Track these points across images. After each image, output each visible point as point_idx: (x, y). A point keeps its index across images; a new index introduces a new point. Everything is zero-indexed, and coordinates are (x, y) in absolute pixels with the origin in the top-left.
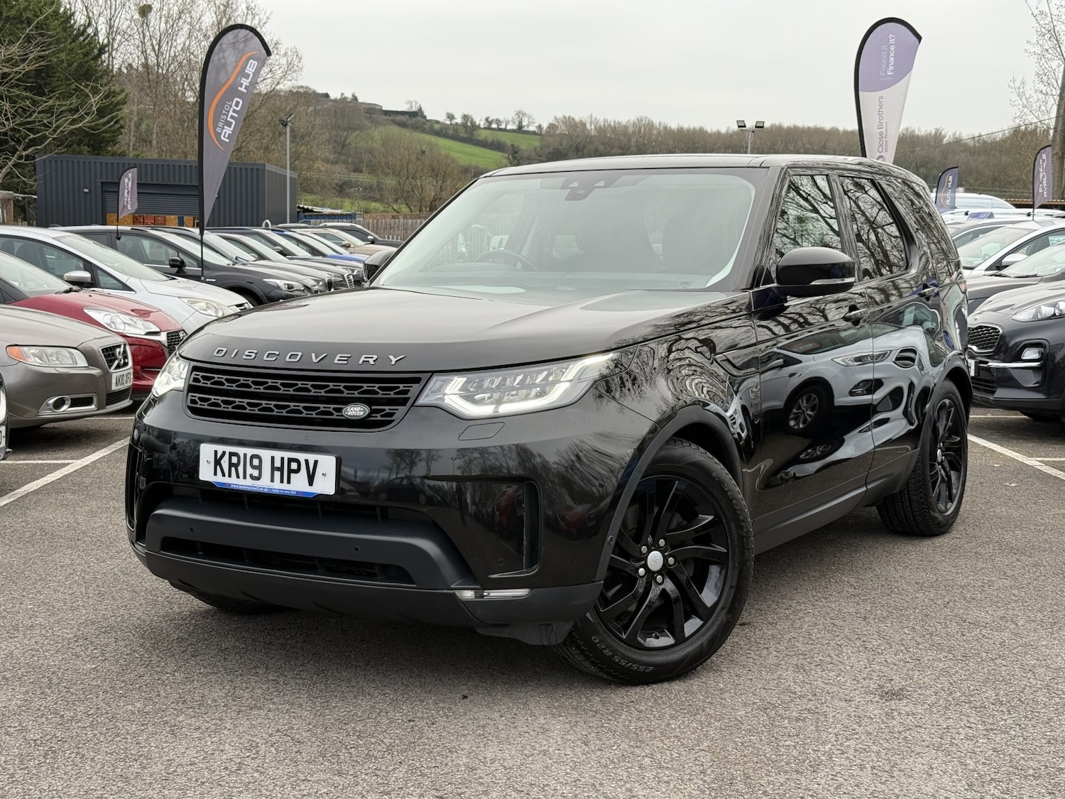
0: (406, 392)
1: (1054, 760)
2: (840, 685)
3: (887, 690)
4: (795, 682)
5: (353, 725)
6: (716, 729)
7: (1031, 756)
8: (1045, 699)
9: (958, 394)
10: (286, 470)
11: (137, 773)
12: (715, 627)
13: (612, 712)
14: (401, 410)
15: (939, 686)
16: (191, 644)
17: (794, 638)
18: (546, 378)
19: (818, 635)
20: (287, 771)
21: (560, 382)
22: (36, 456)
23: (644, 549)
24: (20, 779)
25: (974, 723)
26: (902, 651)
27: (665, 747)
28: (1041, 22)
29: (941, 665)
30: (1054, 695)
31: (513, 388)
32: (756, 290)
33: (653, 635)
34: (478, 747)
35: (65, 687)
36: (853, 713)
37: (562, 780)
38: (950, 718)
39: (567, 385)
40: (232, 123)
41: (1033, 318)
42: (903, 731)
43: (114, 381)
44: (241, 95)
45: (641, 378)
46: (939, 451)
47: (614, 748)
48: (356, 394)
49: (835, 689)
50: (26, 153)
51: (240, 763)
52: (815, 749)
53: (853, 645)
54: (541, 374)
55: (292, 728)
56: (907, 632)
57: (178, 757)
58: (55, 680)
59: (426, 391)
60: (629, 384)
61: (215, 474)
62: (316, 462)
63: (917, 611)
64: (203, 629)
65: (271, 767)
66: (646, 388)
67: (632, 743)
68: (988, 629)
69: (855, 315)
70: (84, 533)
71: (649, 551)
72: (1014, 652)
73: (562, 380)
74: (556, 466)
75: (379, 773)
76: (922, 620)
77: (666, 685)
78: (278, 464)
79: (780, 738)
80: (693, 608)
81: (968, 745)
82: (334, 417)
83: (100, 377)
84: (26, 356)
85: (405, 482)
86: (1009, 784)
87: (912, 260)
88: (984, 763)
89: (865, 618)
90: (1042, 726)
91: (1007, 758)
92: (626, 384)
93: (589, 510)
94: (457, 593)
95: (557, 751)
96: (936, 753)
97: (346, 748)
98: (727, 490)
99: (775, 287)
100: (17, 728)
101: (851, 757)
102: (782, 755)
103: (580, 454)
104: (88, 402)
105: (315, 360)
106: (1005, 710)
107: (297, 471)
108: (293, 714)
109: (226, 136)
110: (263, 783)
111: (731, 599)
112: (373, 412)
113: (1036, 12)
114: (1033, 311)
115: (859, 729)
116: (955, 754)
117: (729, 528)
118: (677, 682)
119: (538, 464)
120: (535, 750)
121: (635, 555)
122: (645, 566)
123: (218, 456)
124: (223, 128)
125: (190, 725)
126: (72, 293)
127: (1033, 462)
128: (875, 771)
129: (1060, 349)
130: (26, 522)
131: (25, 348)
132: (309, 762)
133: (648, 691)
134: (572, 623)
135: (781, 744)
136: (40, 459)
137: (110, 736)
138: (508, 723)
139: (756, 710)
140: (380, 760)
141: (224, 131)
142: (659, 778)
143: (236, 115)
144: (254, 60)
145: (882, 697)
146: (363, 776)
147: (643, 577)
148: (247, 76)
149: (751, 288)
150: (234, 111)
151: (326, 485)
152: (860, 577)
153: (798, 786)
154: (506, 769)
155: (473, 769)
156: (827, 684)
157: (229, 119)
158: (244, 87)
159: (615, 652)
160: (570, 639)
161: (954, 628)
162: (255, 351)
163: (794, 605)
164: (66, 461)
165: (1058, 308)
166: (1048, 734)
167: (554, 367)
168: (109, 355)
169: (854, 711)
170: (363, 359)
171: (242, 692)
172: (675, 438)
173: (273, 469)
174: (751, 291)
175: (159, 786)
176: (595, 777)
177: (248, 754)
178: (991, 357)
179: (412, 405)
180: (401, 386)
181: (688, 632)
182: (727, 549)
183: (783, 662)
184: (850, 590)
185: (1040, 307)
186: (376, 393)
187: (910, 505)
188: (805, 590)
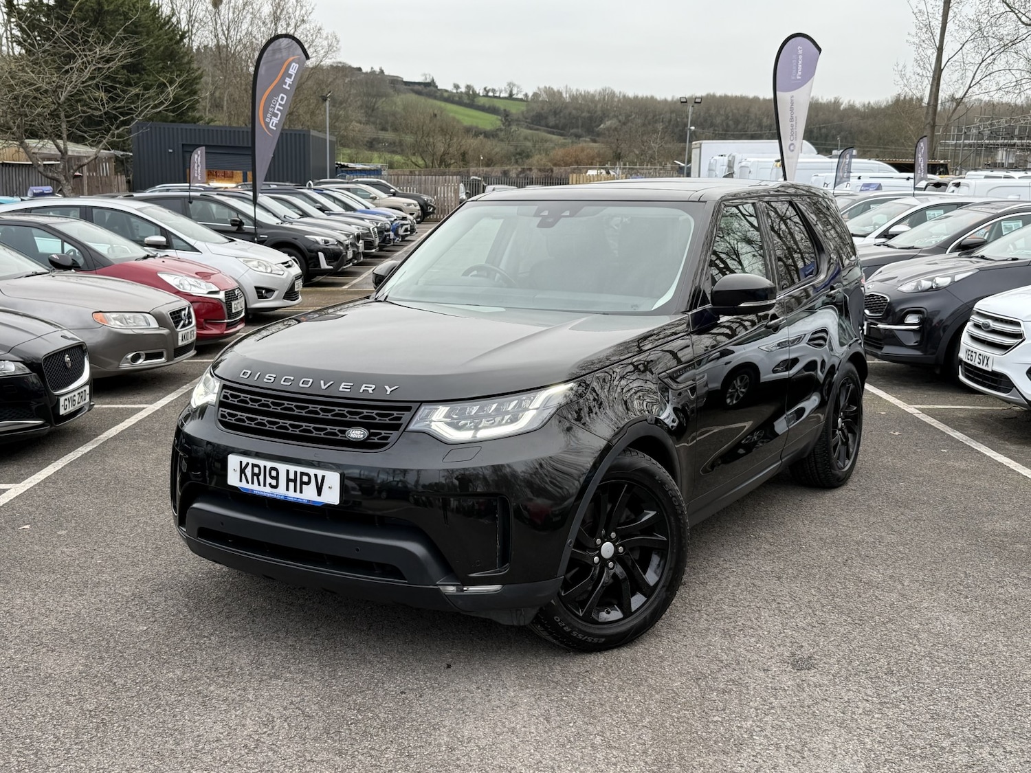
0: (399, 419)
1: (937, 738)
2: (759, 652)
3: (798, 658)
4: (722, 649)
5: (355, 697)
6: (656, 702)
7: (918, 733)
8: (928, 668)
9: (856, 372)
10: (299, 482)
11: (172, 750)
12: (656, 603)
13: (571, 683)
14: (395, 434)
15: (841, 654)
16: (226, 604)
17: (722, 599)
18: (516, 407)
19: (741, 597)
20: (296, 750)
21: (529, 410)
22: (118, 400)
23: (599, 541)
24: (74, 756)
25: (870, 696)
26: (809, 614)
27: (614, 723)
28: (920, 19)
29: (842, 629)
30: (936, 663)
31: (489, 415)
32: (695, 311)
33: (605, 610)
34: (457, 724)
35: (120, 651)
36: (770, 685)
37: (526, 762)
38: (850, 690)
39: (534, 412)
40: (278, 114)
42: (812, 705)
43: (180, 338)
44: (285, 91)
46: (840, 420)
47: (571, 725)
48: (357, 418)
49: (755, 657)
50: (118, 131)
51: (257, 740)
52: (739, 725)
53: (770, 607)
54: (512, 404)
55: (303, 700)
56: (814, 593)
57: (207, 732)
58: (112, 644)
59: (417, 418)
61: (241, 481)
62: (323, 477)
63: (822, 569)
64: (237, 587)
65: (283, 746)
67: (586, 720)
68: (880, 589)
69: (775, 323)
70: (149, 481)
71: (603, 542)
72: (902, 614)
73: (530, 407)
74: (523, 474)
75: (373, 753)
76: (826, 580)
77: (615, 652)
78: (292, 476)
79: (709, 712)
80: (639, 586)
81: (865, 721)
82: (339, 438)
83: (169, 335)
84: (108, 320)
85: (400, 485)
86: (900, 765)
87: (822, 267)
88: (879, 742)
89: (779, 578)
90: (926, 699)
91: (898, 736)
94: (441, 588)
95: (523, 729)
96: (840, 730)
97: (347, 724)
98: (667, 490)
99: (709, 308)
100: (77, 697)
101: (769, 735)
102: (711, 733)
103: (543, 462)
104: (159, 355)
105: (323, 387)
106: (895, 680)
107: (308, 483)
108: (305, 685)
109: (274, 125)
110: (275, 764)
111: (670, 577)
112: (371, 435)
113: (916, 11)
114: (915, 284)
115: (775, 703)
116: (855, 731)
117: (669, 520)
118: (625, 649)
120: (505, 727)
121: (590, 546)
122: (599, 555)
123: (243, 466)
124: (271, 119)
125: (219, 696)
126: (149, 259)
127: (911, 409)
128: (789, 752)
129: (936, 315)
130: (104, 469)
131: (108, 314)
132: (315, 739)
133: (600, 659)
134: (538, 608)
135: (710, 720)
136: (121, 403)
137: (152, 707)
138: (484, 696)
139: (690, 681)
140: (375, 738)
141: (272, 121)
142: (607, 759)
143: (281, 108)
144: (296, 63)
145: (794, 666)
146: (360, 757)
147: (597, 564)
148: (290, 76)
149: (690, 310)
150: (280, 105)
151: (332, 496)
152: (775, 532)
153: (725, 769)
154: (480, 749)
155: (453, 749)
156: (748, 651)
157: (276, 111)
158: (288, 84)
159: (573, 628)
160: (537, 620)
161: (852, 588)
162: (274, 376)
163: (721, 563)
164: (141, 406)
165: (935, 282)
166: (932, 707)
167: (524, 397)
168: (176, 317)
169: (771, 682)
170: (363, 388)
171: (265, 658)
172: (627, 449)
173: (288, 480)
174: (690, 313)
175: (189, 765)
176: (554, 759)
177: (265, 730)
178: (881, 321)
179: (404, 431)
180: (395, 413)
181: (634, 607)
182: (667, 537)
183: (712, 627)
184: (767, 547)
185: (920, 281)
186: (374, 418)
187: (816, 466)
188: (730, 546)
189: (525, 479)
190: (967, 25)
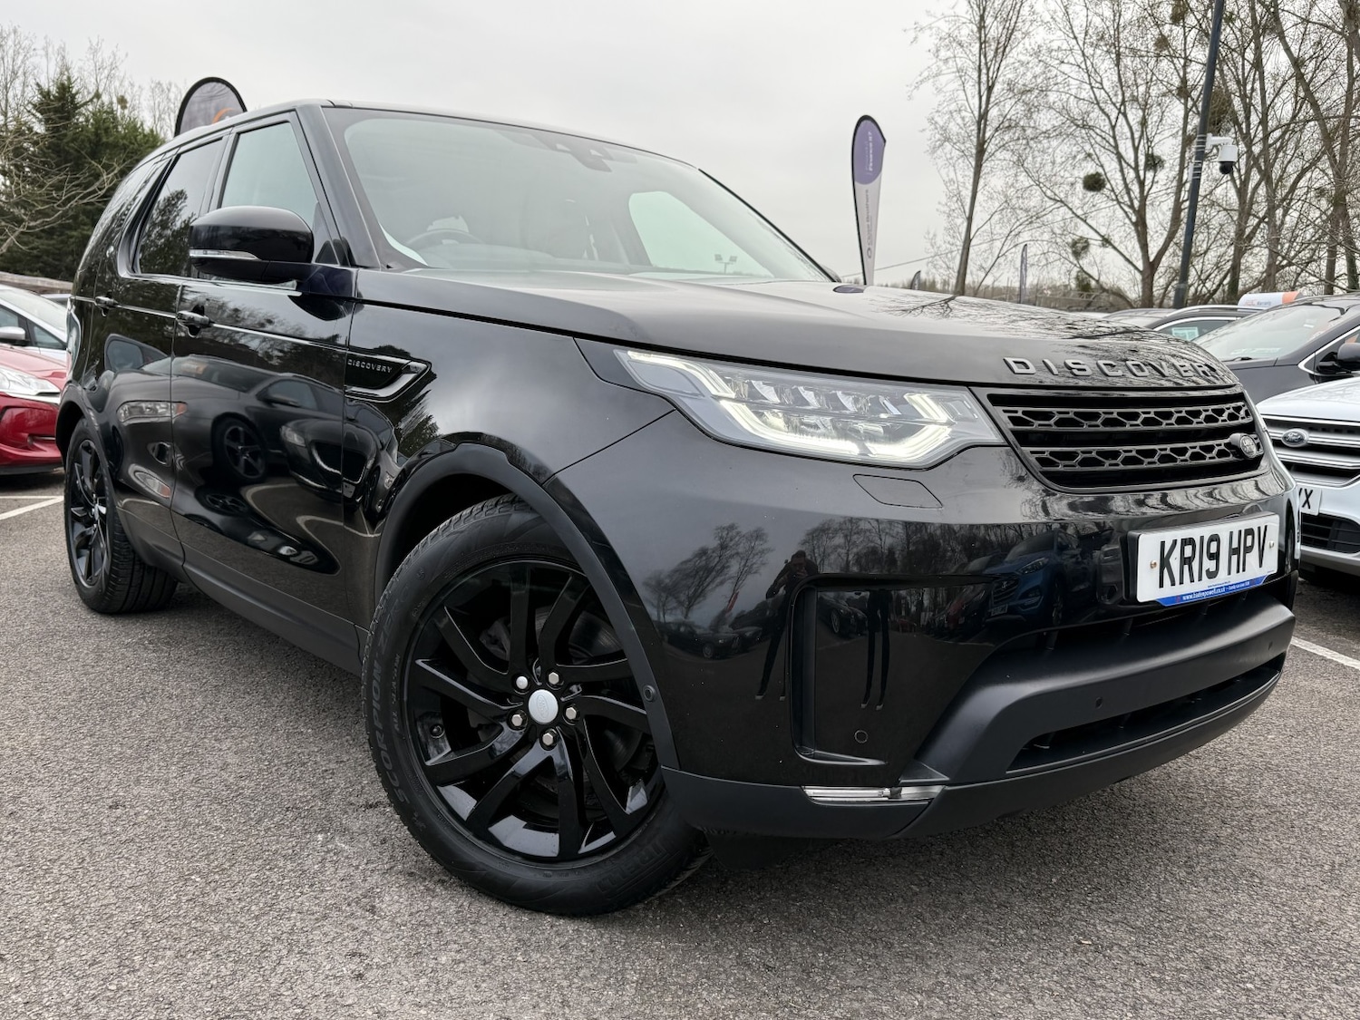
107: (1251, 548)
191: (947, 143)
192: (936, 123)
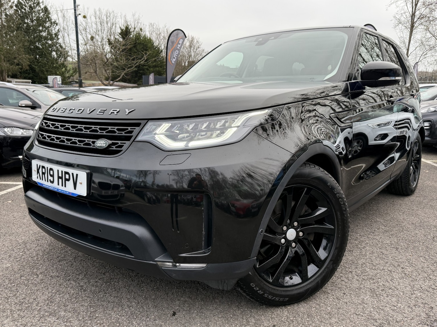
0: (131, 132)
10: (64, 178)
12: (325, 272)
14: (128, 143)
17: (364, 263)
18: (224, 125)
19: (376, 262)
21: (231, 127)
23: (285, 228)
32: (350, 82)
33: (289, 277)
39: (235, 129)
41: (427, 112)
44: (178, 50)
45: (284, 124)
48: (104, 133)
53: (398, 271)
54: (220, 122)
59: (144, 131)
60: (277, 127)
61: (38, 178)
62: (77, 175)
66: (288, 131)
69: (392, 100)
71: (288, 229)
73: (233, 125)
74: (231, 180)
78: (60, 175)
80: (313, 259)
82: (91, 147)
87: (407, 81)
89: (397, 249)
92: (276, 126)
93: (253, 202)
94: (159, 263)
98: (336, 193)
99: (359, 81)
105: (89, 112)
107: (68, 180)
112: (111, 144)
114: (427, 109)
117: (336, 215)
119: (220, 179)
121: (279, 232)
122: (285, 238)
123: (38, 168)
124: (173, 59)
143: (176, 56)
144: (182, 39)
147: (284, 244)
148: (180, 44)
149: (348, 81)
150: (176, 54)
151: (82, 190)
152: (385, 219)
157: (175, 57)
158: (178, 47)
159: (265, 291)
160: (237, 285)
162: (65, 108)
163: (359, 237)
165: (436, 108)
167: (229, 117)
170: (111, 111)
172: (306, 162)
173: (59, 178)
174: (348, 82)
179: (134, 141)
180: (129, 128)
181: (310, 275)
182: (334, 226)
183: (362, 286)
184: (383, 228)
185: (430, 108)
186: (115, 132)
187: (401, 184)
188: (361, 227)
189: (233, 183)
190: (418, 41)
191: (400, 24)
192: (396, 17)
